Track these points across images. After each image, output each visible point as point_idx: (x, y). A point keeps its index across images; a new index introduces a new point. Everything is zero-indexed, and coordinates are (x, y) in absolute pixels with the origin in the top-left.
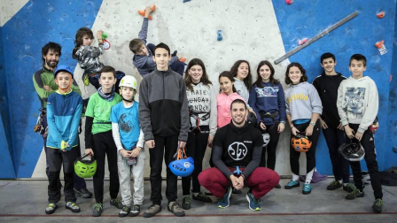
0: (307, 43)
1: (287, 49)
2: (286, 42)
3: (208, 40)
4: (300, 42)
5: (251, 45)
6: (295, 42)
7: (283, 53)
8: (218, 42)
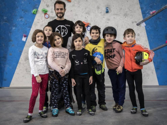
0: (155, 13)
1: (144, 17)
2: (144, 13)
3: (101, 13)
4: (151, 13)
5: (124, 15)
6: (149, 13)
7: (142, 19)
8: (106, 14)
